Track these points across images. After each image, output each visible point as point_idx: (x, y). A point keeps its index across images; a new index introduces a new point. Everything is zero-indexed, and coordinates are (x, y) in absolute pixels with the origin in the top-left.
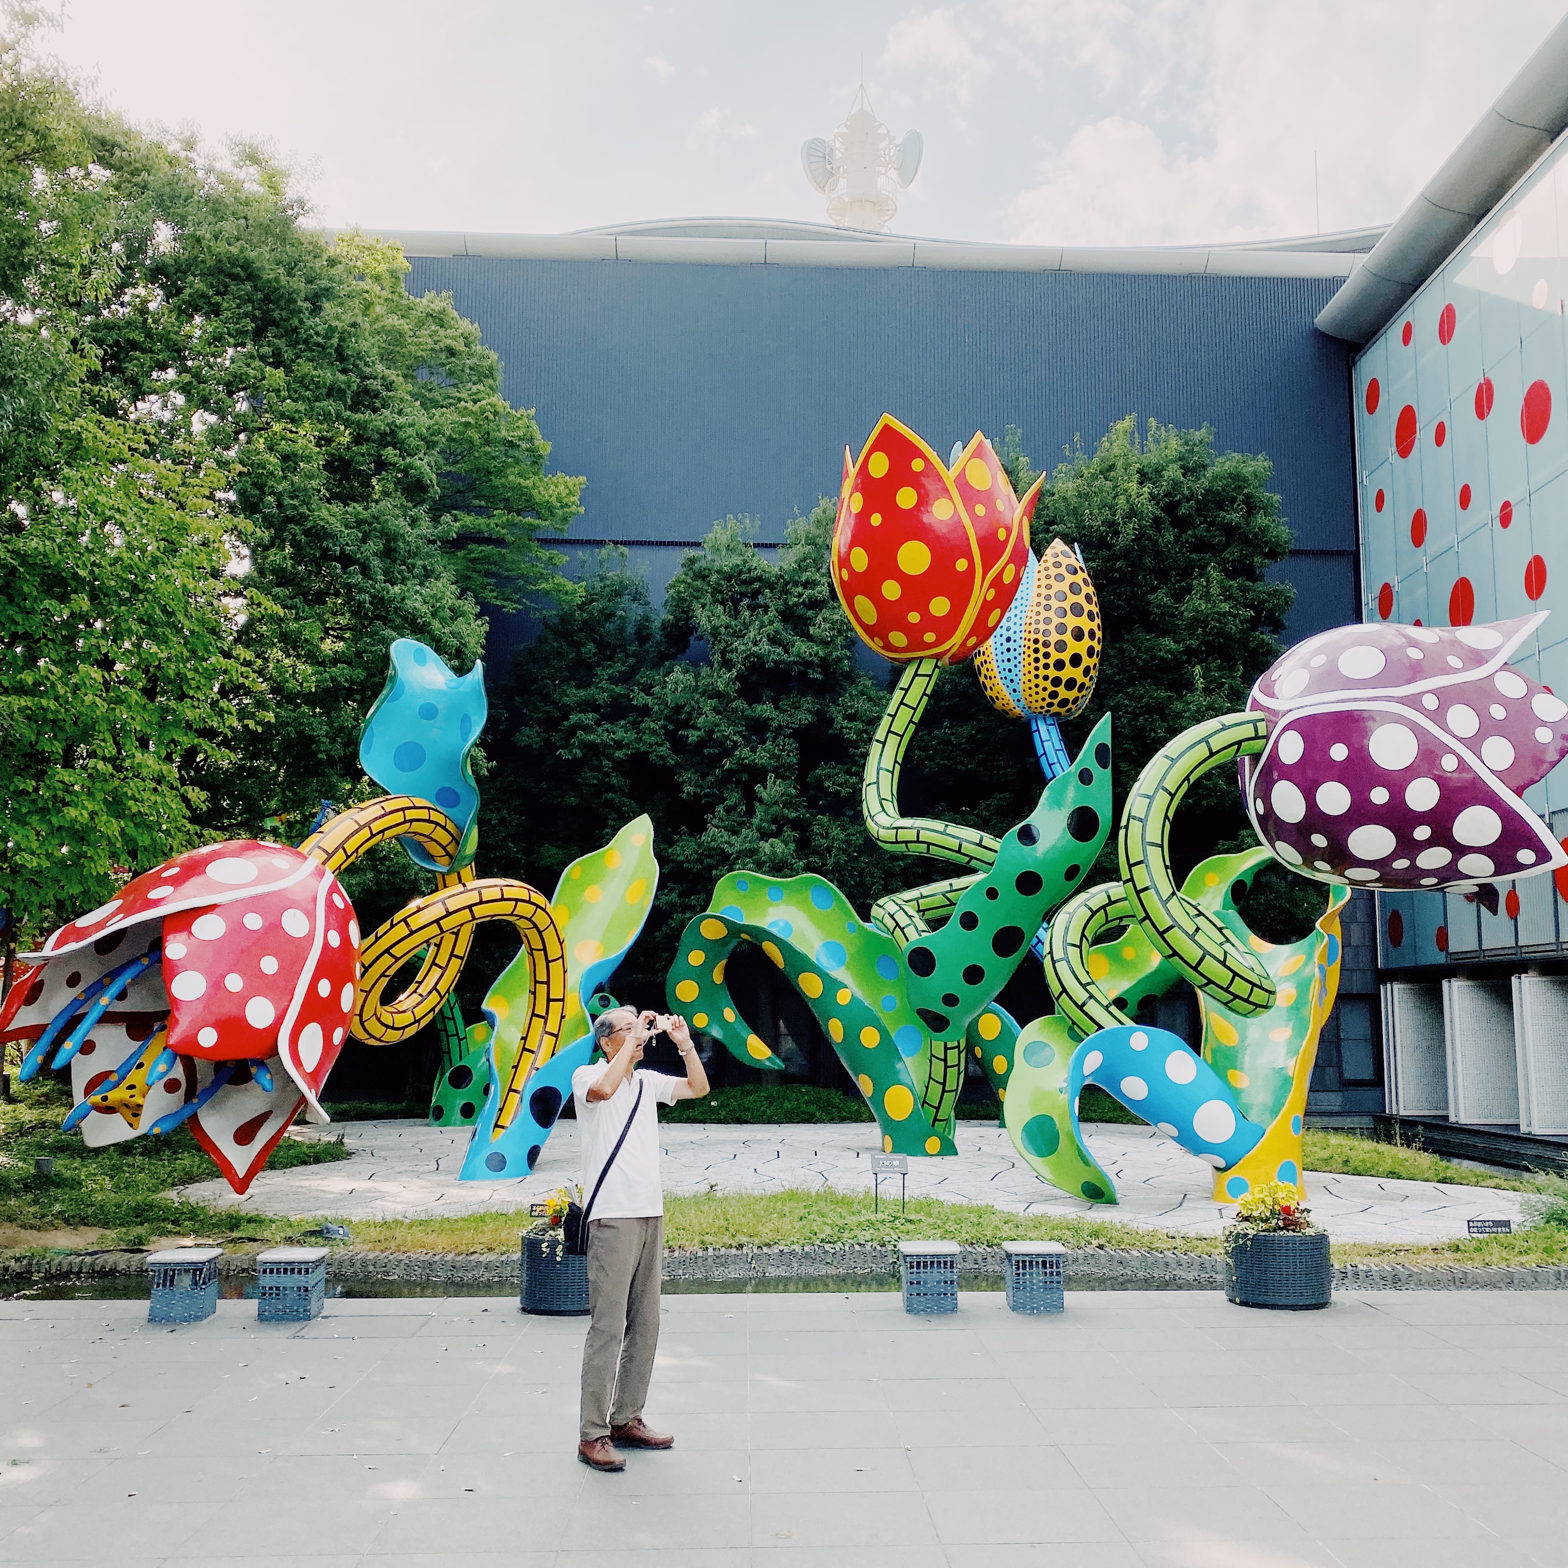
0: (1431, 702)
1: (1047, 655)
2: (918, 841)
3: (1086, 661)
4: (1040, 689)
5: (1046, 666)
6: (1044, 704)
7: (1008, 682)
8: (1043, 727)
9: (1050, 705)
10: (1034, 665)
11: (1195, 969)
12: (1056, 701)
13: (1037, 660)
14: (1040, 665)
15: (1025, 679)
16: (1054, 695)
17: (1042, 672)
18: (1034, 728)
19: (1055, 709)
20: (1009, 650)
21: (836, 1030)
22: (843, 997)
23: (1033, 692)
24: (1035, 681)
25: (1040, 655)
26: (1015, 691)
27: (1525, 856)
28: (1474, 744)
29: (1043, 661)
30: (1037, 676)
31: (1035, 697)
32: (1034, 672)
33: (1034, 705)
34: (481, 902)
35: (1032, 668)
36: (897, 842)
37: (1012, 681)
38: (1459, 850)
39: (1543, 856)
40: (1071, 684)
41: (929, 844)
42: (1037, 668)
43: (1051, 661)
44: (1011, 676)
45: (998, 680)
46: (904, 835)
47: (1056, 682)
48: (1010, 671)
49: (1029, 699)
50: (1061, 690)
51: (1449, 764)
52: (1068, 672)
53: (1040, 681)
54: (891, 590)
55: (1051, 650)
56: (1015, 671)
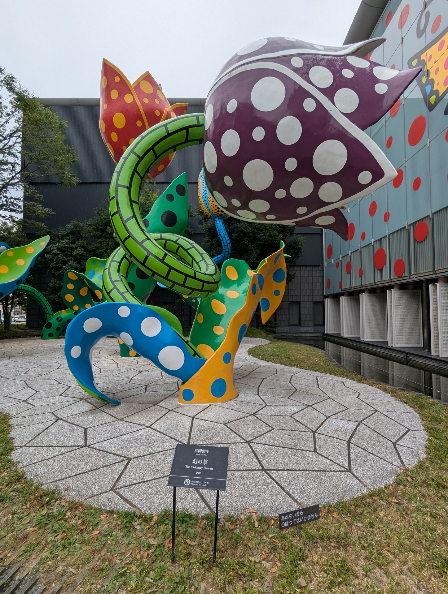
0: (298, 63)
7: (206, 205)
15: (210, 203)
18: (215, 220)
20: (205, 194)
23: (212, 207)
26: (208, 207)
27: (365, 177)
28: (330, 92)
31: (213, 208)
33: (214, 212)
37: (207, 204)
38: (318, 180)
39: (378, 174)
44: (206, 202)
45: (203, 205)
48: (206, 201)
51: (309, 106)
54: (114, 137)
56: (207, 200)
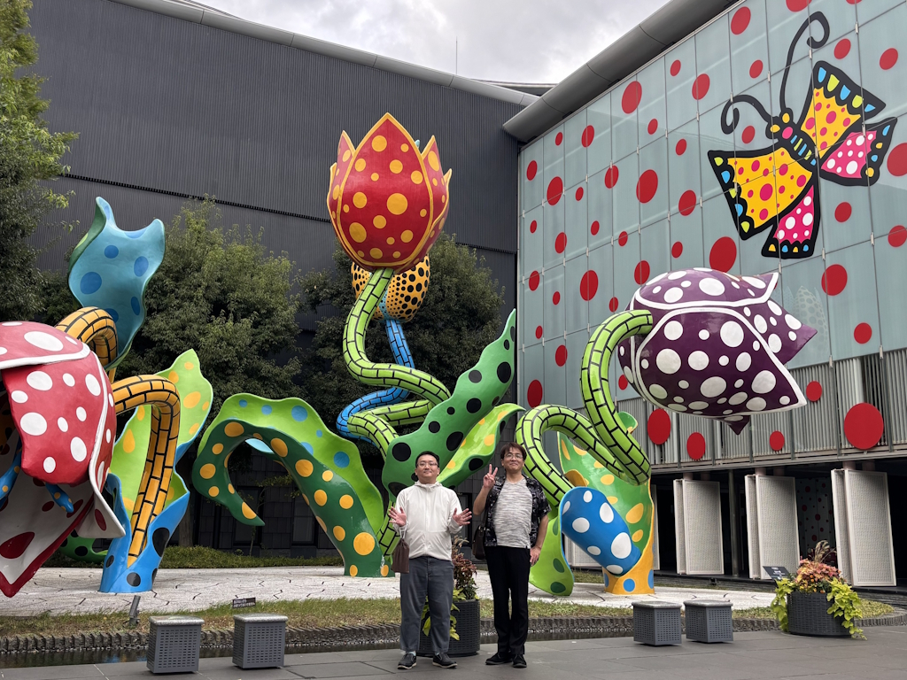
0: (747, 312)
1: (404, 282)
2: (393, 378)
3: (424, 289)
4: (397, 302)
5: (403, 289)
6: (399, 311)
8: (394, 325)
9: (402, 312)
10: (396, 287)
11: (627, 454)
12: (405, 310)
13: (398, 284)
14: (400, 287)
16: (405, 306)
17: (400, 292)
18: (388, 325)
19: (404, 315)
21: (321, 496)
22: (328, 476)
23: (393, 303)
24: (396, 297)
25: (400, 282)
27: (785, 400)
29: (402, 285)
30: (397, 294)
31: (394, 306)
32: (396, 291)
33: (392, 311)
34: (152, 391)
35: (395, 289)
36: (377, 378)
38: (752, 395)
39: (794, 400)
40: (415, 301)
41: (401, 380)
42: (398, 289)
43: (406, 286)
46: (382, 374)
47: (408, 298)
49: (390, 307)
50: (409, 303)
51: (756, 346)
52: (415, 294)
53: (399, 297)
54: (380, 222)
55: (407, 279)
